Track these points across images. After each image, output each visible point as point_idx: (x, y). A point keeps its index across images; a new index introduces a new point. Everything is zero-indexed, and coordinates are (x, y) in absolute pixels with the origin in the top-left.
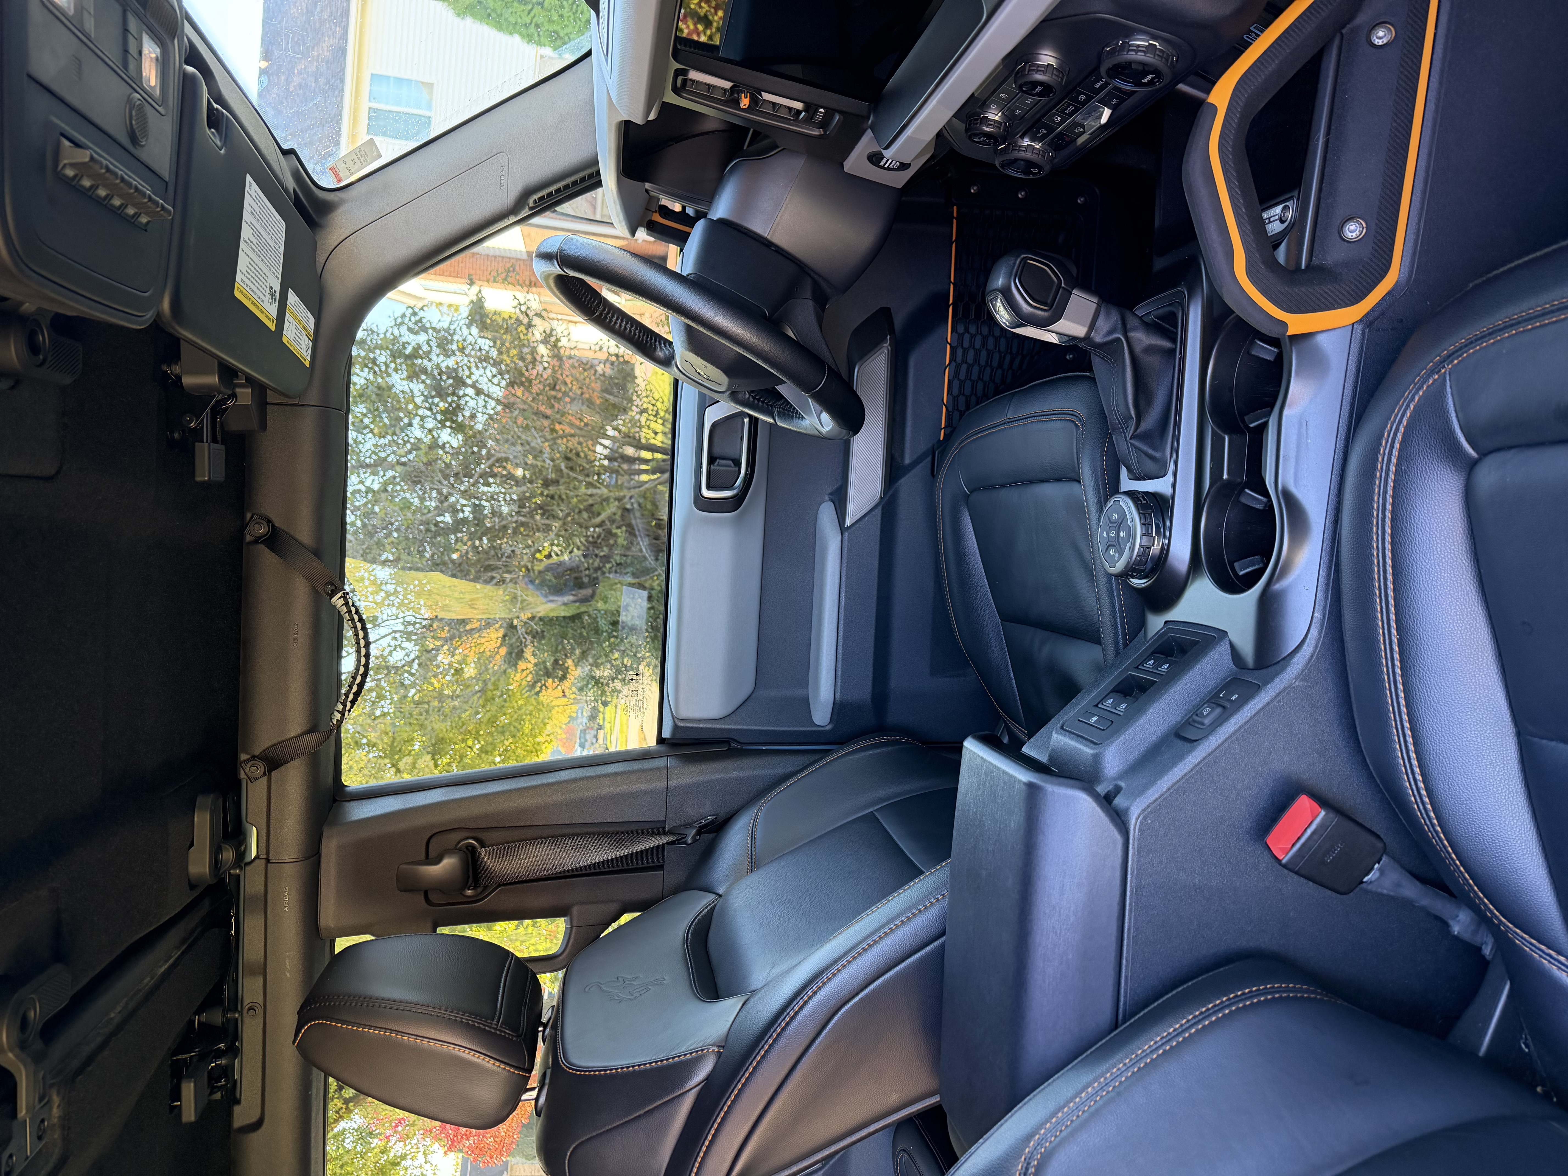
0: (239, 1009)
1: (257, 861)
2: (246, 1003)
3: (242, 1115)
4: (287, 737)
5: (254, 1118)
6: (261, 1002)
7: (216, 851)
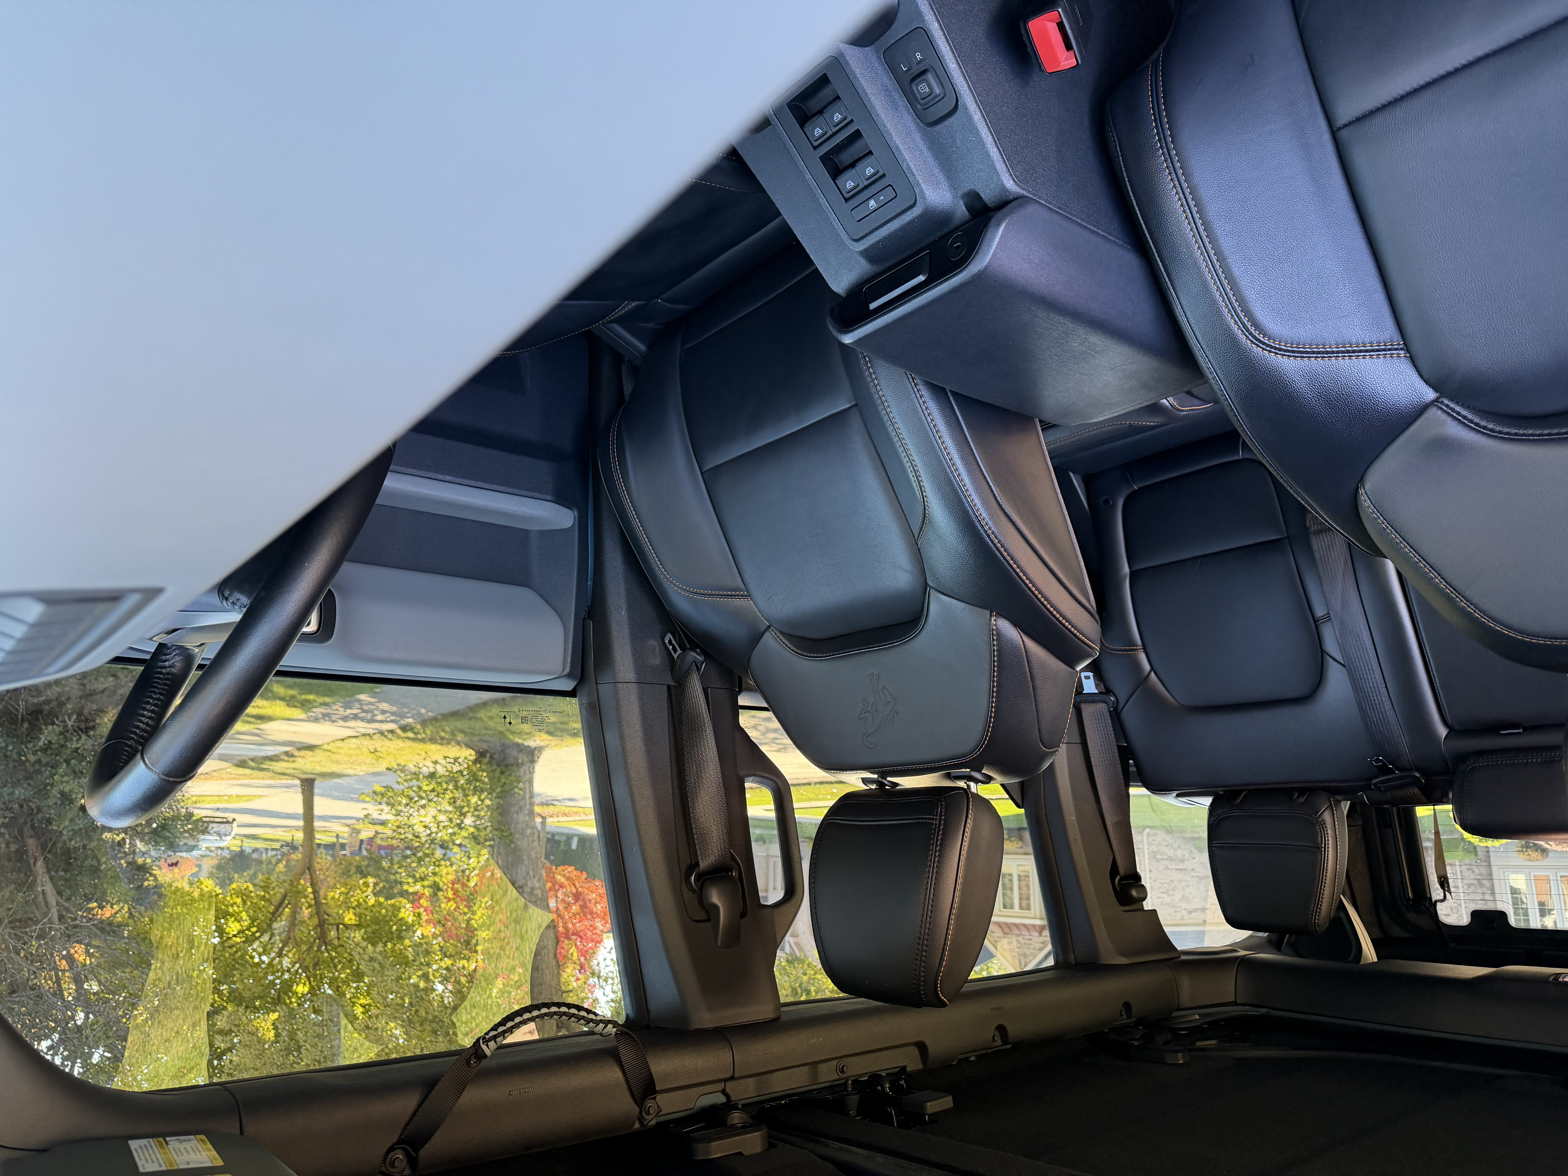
0: (843, 1081)
1: (727, 1090)
2: (837, 1077)
3: (913, 1063)
4: (622, 1080)
5: (915, 1051)
6: (835, 1062)
7: (735, 1131)
